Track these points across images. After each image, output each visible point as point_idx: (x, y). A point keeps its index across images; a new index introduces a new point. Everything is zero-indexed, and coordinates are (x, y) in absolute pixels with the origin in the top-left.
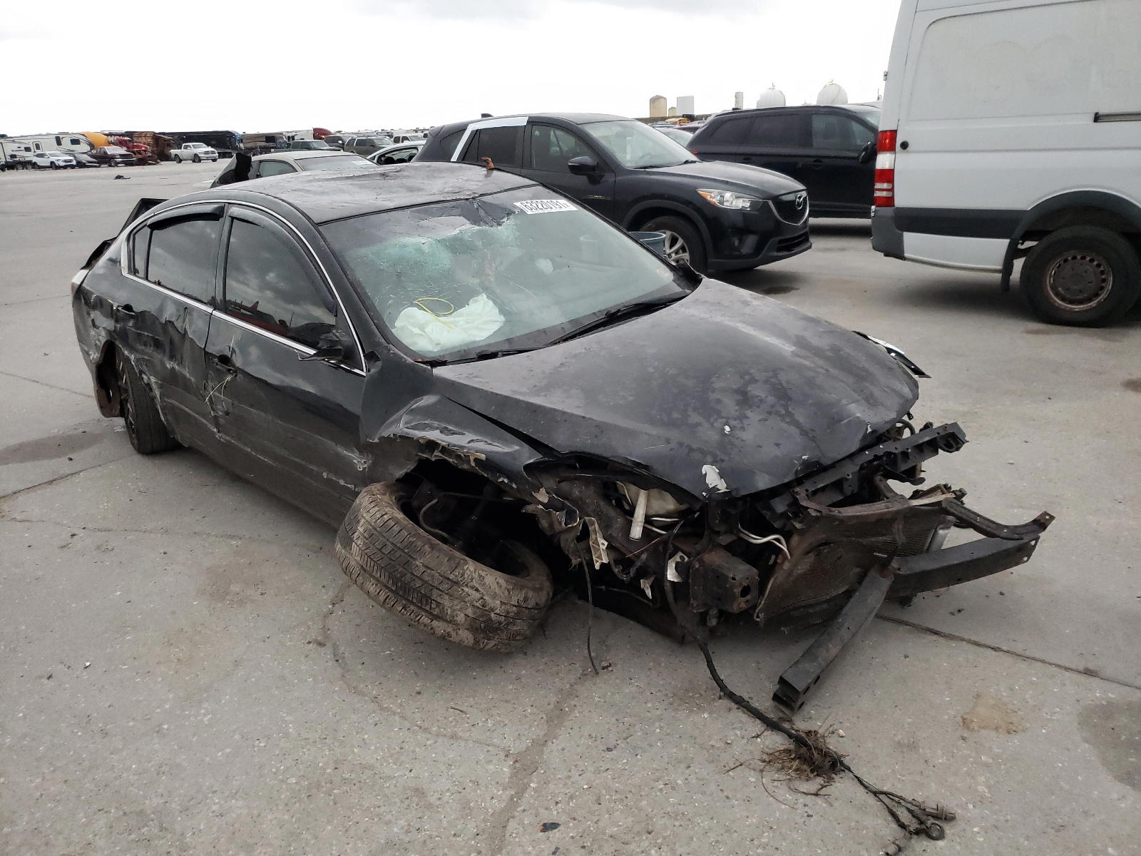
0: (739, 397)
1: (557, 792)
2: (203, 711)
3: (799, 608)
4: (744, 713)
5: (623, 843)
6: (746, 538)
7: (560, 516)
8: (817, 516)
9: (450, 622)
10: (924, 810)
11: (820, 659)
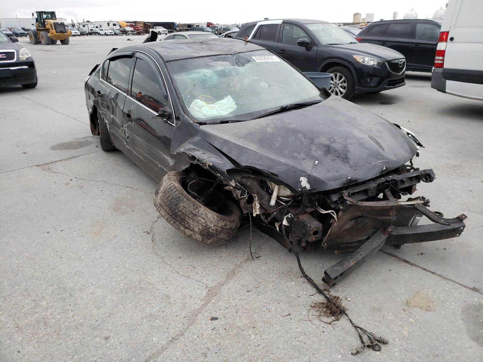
0: (326, 149)
1: (222, 305)
2: (97, 253)
3: (344, 243)
4: (310, 285)
5: (242, 330)
6: (319, 210)
7: (239, 192)
8: (350, 204)
9: (192, 230)
10: (375, 337)
11: (344, 266)
